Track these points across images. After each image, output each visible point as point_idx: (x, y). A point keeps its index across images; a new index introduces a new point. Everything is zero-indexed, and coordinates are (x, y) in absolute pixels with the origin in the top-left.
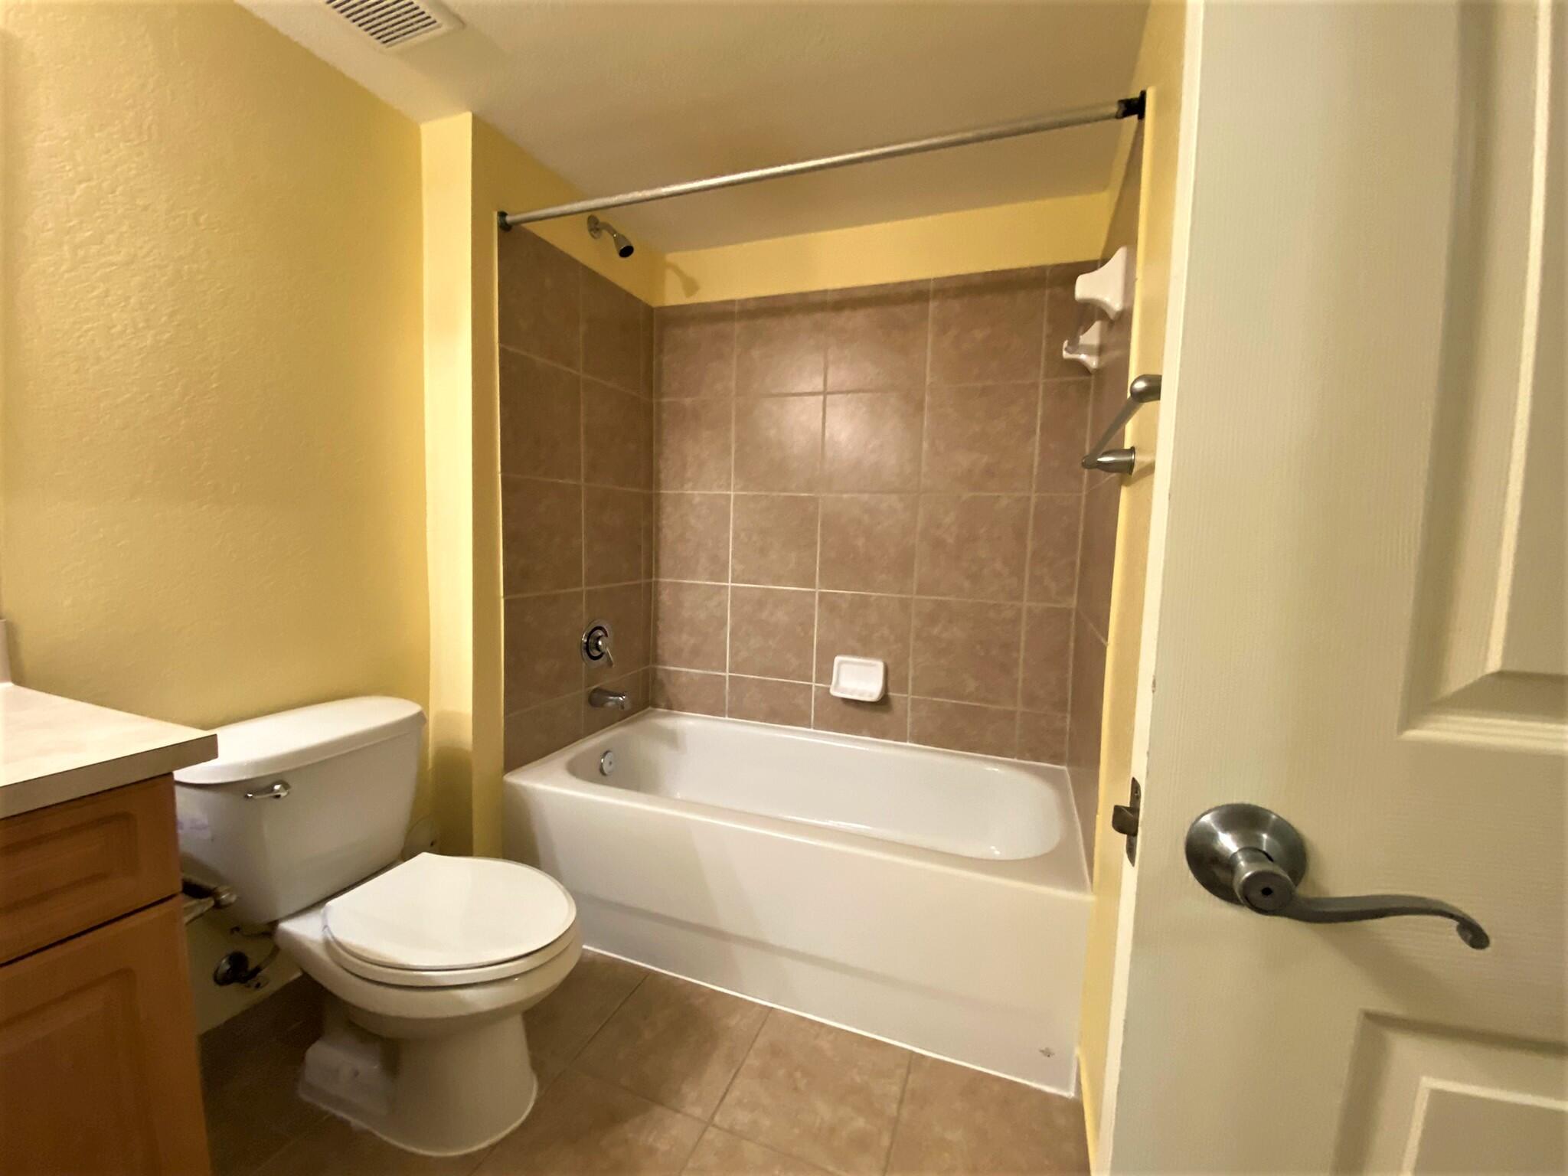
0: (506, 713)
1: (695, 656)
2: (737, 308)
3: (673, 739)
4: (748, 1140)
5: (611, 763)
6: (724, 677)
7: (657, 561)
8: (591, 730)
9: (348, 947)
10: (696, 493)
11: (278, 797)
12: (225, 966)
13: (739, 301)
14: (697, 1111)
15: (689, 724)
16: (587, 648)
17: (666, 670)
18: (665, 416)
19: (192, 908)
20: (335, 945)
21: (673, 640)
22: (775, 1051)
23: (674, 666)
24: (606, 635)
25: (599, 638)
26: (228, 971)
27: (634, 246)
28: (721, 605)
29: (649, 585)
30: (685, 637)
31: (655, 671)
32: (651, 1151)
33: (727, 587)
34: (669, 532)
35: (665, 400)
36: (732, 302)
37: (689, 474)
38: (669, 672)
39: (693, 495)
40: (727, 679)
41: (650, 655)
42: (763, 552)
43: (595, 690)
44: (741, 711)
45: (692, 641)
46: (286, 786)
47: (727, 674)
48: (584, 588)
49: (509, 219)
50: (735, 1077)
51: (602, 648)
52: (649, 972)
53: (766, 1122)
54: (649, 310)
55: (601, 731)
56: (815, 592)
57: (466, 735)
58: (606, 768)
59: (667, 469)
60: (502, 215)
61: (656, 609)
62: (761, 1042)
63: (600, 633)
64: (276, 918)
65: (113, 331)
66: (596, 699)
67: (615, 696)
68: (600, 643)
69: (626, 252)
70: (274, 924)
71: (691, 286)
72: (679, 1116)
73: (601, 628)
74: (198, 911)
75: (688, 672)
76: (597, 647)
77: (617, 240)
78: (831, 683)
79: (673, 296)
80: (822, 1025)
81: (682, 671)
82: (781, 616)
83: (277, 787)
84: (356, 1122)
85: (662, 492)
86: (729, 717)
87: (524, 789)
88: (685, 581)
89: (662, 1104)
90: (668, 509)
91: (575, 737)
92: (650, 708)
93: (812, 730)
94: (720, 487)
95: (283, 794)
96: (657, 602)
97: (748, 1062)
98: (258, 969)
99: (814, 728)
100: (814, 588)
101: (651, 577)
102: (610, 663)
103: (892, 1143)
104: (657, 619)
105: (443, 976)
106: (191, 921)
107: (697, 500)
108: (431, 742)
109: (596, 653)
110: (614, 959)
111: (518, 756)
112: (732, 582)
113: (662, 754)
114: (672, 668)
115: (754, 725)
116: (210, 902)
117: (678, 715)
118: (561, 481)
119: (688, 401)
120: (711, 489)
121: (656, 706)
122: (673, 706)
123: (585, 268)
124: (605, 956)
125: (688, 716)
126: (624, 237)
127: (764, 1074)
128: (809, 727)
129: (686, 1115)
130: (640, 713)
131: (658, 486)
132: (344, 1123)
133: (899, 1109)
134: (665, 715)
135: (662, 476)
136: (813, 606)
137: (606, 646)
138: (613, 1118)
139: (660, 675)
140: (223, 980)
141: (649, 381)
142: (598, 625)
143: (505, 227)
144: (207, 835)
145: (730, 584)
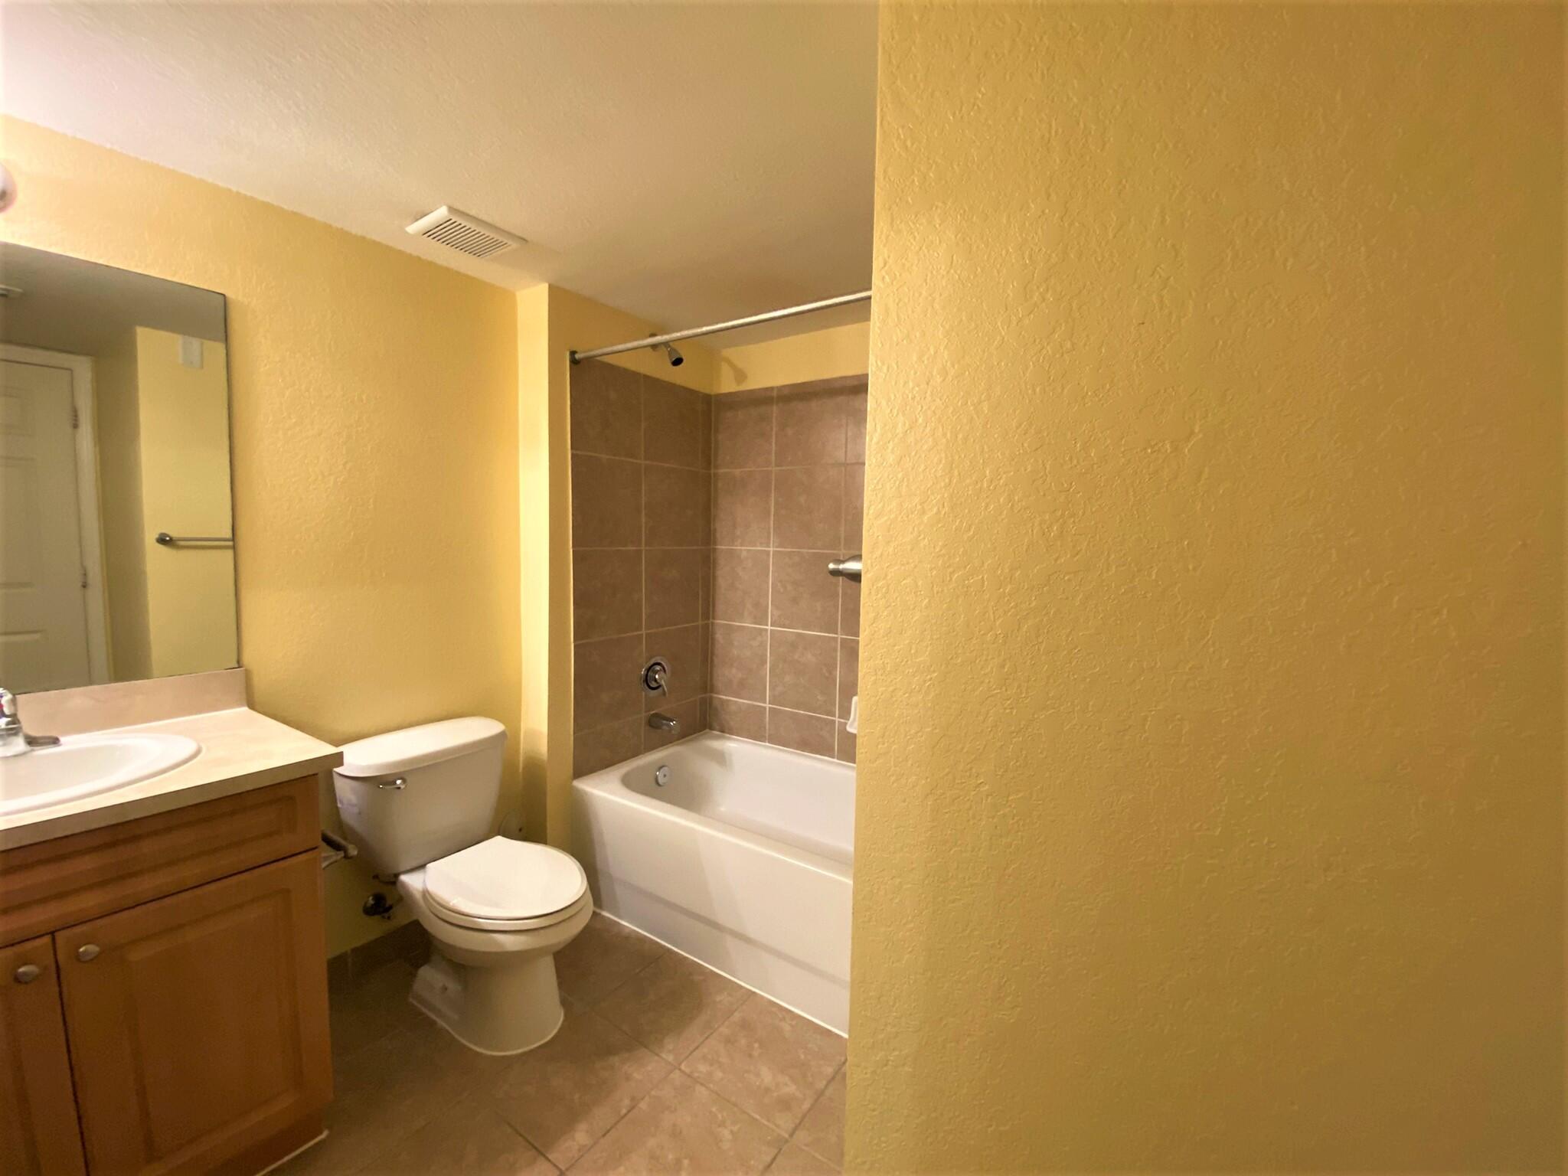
0: (574, 733)
1: (741, 688)
2: (775, 394)
3: (721, 758)
4: (702, 1084)
5: (665, 776)
6: (765, 708)
7: (714, 606)
8: (651, 747)
9: (434, 896)
10: (743, 549)
11: (399, 788)
12: (371, 901)
13: (777, 387)
14: (671, 1058)
15: (736, 747)
16: (646, 681)
17: (720, 699)
18: (720, 485)
19: (331, 856)
20: (427, 895)
21: (726, 673)
22: (745, 1025)
23: (726, 696)
24: (665, 671)
25: (657, 672)
26: (372, 905)
27: (684, 358)
28: (762, 645)
29: (707, 626)
30: (734, 671)
31: (711, 698)
32: (628, 1078)
33: (766, 630)
34: (722, 582)
35: (721, 471)
36: (772, 389)
37: (738, 533)
38: (722, 701)
39: (741, 550)
40: (768, 710)
41: (707, 686)
42: (795, 600)
43: (653, 715)
44: (778, 739)
45: (740, 675)
46: (404, 781)
47: (767, 706)
48: (644, 632)
49: (577, 356)
50: (707, 1038)
51: (658, 681)
52: (669, 950)
53: (719, 1074)
54: (708, 399)
55: (661, 748)
56: (837, 638)
57: (543, 747)
58: (661, 780)
59: (721, 527)
60: (573, 353)
61: (713, 644)
62: (737, 1016)
63: (658, 668)
64: (395, 872)
65: (310, 480)
66: (655, 722)
67: (667, 720)
68: (657, 677)
69: (678, 362)
70: (397, 876)
71: (740, 376)
72: (656, 1058)
73: (659, 664)
74: (334, 859)
75: (736, 702)
76: (656, 680)
77: (670, 353)
78: (849, 720)
79: (727, 385)
80: (790, 1011)
81: (733, 701)
82: (810, 657)
83: (399, 782)
84: (441, 1023)
85: (719, 547)
86: (769, 742)
87: (586, 793)
88: (734, 623)
89: (646, 1047)
90: (722, 561)
91: (635, 753)
92: (707, 730)
93: (835, 760)
94: (761, 544)
95: (402, 787)
96: (713, 639)
97: (721, 1029)
98: (391, 907)
99: (838, 759)
100: (837, 634)
101: (709, 619)
102: (664, 693)
103: (810, 1110)
104: (713, 653)
105: (487, 923)
106: (328, 866)
107: (744, 554)
108: (521, 751)
109: (654, 685)
110: (645, 936)
111: (583, 768)
112: (771, 626)
113: (712, 771)
114: (724, 697)
115: (789, 752)
116: (342, 854)
117: (729, 739)
118: (624, 548)
119: (737, 472)
120: (755, 546)
121: (711, 728)
122: (725, 730)
123: (646, 377)
124: (638, 933)
125: (738, 740)
126: (675, 350)
127: (729, 1041)
128: (833, 758)
129: (661, 1057)
130: (695, 735)
131: (715, 543)
132: (433, 1023)
133: (826, 1086)
134: (718, 738)
135: (718, 535)
136: (835, 650)
137: (660, 678)
138: (610, 1051)
139: (716, 703)
140: (370, 911)
141: (708, 456)
142: (659, 661)
143: (574, 362)
144: (356, 810)
145: (769, 628)
